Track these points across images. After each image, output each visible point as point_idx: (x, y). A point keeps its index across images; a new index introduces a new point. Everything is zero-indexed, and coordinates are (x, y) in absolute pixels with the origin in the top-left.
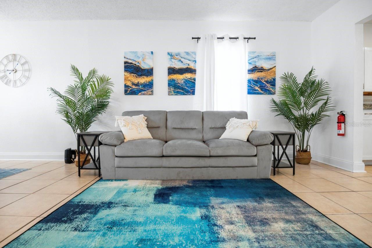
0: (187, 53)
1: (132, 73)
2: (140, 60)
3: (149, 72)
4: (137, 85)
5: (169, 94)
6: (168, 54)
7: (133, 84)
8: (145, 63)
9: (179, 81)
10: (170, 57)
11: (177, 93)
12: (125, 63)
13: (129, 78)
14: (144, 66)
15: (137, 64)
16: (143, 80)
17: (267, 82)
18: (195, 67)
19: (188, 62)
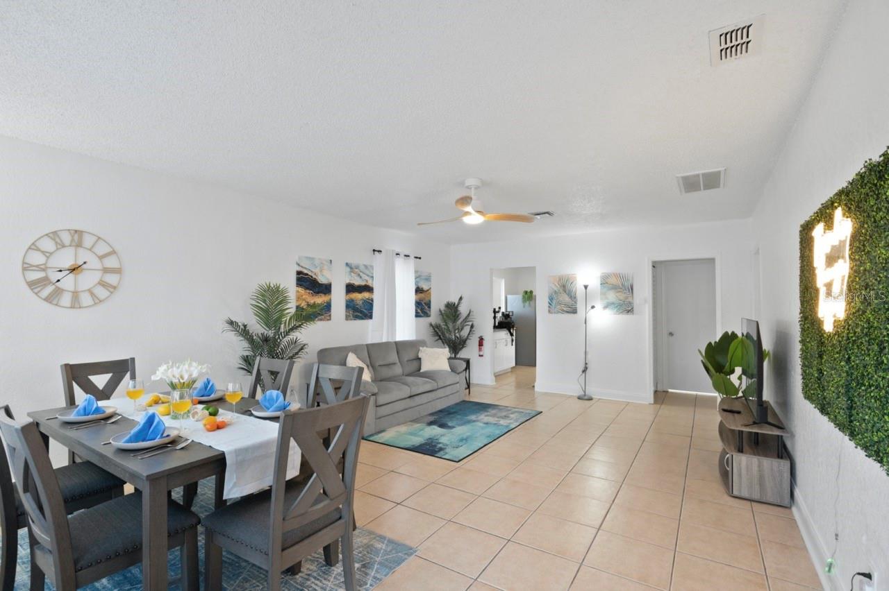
0: (366, 267)
1: (307, 288)
2: (317, 271)
3: (326, 289)
4: (314, 306)
5: (347, 318)
6: (347, 264)
7: (308, 305)
8: (323, 275)
9: (358, 302)
10: (348, 269)
11: (356, 317)
12: (299, 273)
13: (304, 297)
14: (322, 280)
15: (314, 276)
16: (320, 300)
17: (425, 303)
18: (372, 284)
19: (367, 278)
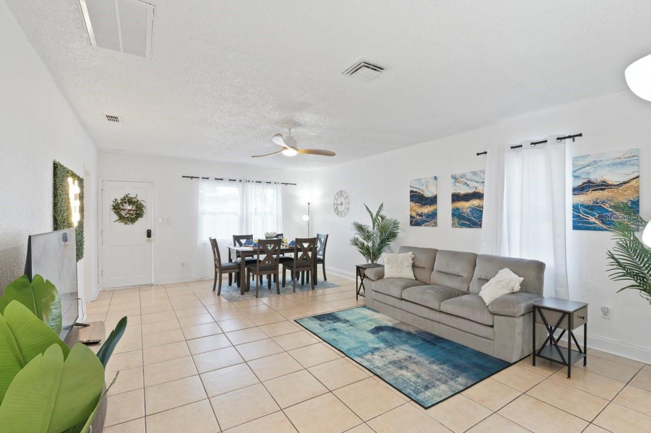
0: (474, 173)
1: (416, 202)
2: (423, 188)
3: (433, 200)
4: (421, 215)
5: (453, 225)
6: (452, 177)
7: (418, 214)
8: (428, 190)
9: (464, 210)
10: (453, 181)
11: (463, 225)
12: (411, 192)
13: (414, 208)
14: (428, 194)
15: (421, 192)
16: (427, 210)
18: (483, 190)
19: (476, 185)
